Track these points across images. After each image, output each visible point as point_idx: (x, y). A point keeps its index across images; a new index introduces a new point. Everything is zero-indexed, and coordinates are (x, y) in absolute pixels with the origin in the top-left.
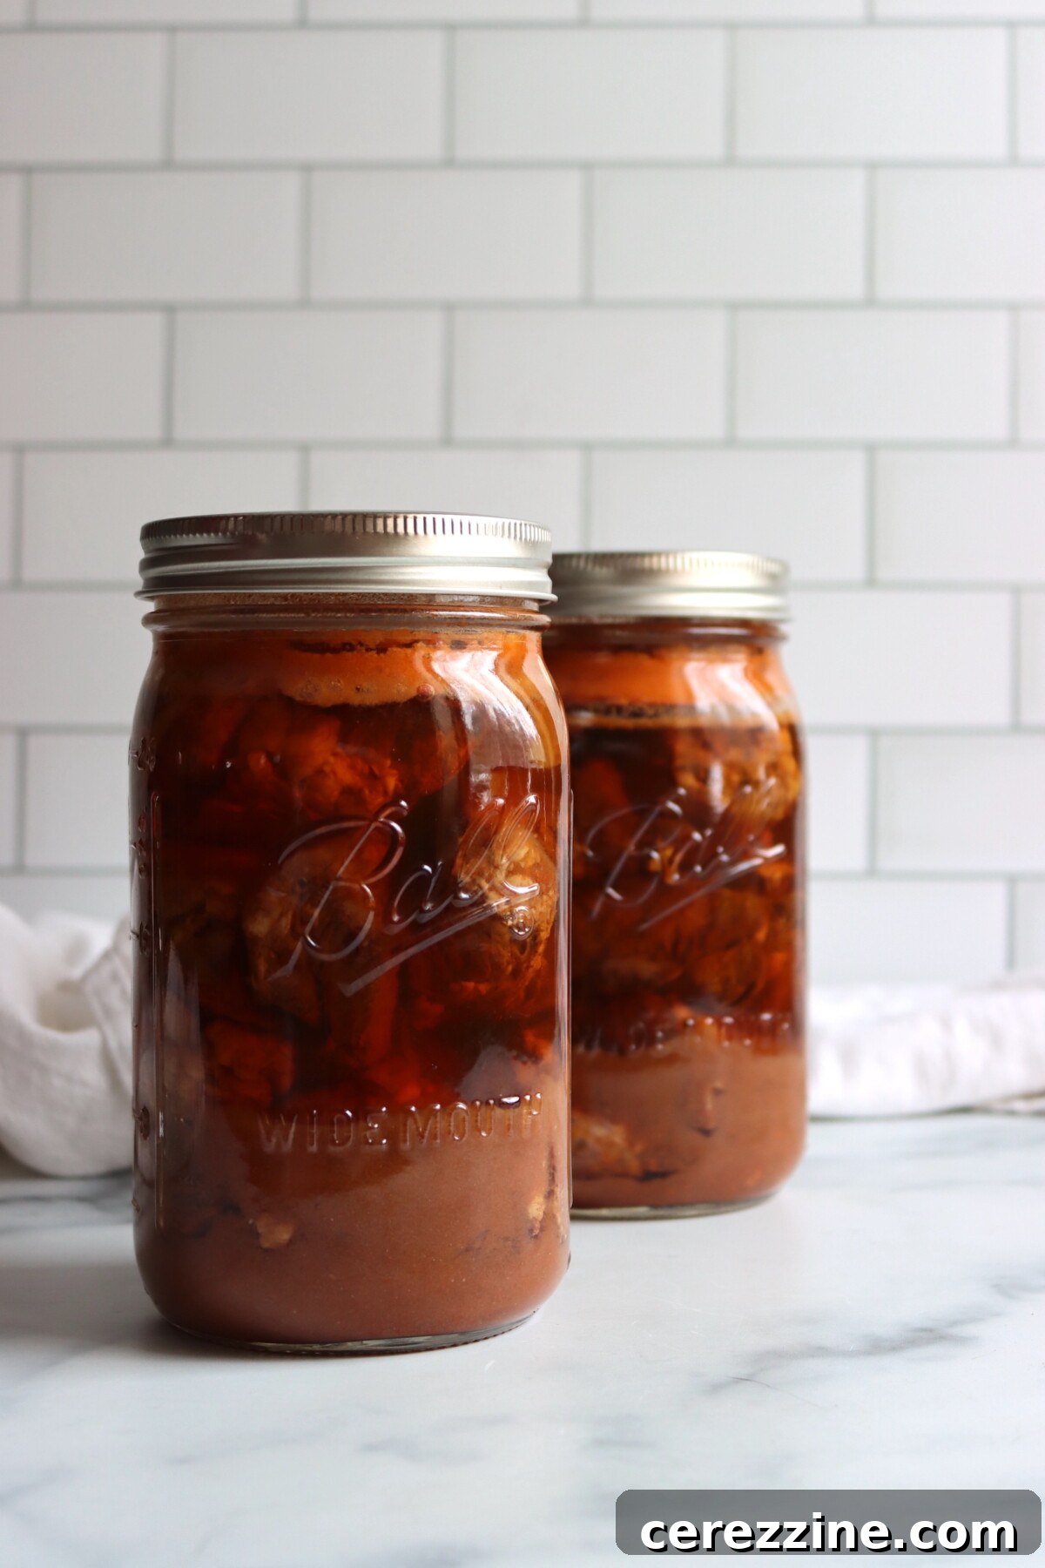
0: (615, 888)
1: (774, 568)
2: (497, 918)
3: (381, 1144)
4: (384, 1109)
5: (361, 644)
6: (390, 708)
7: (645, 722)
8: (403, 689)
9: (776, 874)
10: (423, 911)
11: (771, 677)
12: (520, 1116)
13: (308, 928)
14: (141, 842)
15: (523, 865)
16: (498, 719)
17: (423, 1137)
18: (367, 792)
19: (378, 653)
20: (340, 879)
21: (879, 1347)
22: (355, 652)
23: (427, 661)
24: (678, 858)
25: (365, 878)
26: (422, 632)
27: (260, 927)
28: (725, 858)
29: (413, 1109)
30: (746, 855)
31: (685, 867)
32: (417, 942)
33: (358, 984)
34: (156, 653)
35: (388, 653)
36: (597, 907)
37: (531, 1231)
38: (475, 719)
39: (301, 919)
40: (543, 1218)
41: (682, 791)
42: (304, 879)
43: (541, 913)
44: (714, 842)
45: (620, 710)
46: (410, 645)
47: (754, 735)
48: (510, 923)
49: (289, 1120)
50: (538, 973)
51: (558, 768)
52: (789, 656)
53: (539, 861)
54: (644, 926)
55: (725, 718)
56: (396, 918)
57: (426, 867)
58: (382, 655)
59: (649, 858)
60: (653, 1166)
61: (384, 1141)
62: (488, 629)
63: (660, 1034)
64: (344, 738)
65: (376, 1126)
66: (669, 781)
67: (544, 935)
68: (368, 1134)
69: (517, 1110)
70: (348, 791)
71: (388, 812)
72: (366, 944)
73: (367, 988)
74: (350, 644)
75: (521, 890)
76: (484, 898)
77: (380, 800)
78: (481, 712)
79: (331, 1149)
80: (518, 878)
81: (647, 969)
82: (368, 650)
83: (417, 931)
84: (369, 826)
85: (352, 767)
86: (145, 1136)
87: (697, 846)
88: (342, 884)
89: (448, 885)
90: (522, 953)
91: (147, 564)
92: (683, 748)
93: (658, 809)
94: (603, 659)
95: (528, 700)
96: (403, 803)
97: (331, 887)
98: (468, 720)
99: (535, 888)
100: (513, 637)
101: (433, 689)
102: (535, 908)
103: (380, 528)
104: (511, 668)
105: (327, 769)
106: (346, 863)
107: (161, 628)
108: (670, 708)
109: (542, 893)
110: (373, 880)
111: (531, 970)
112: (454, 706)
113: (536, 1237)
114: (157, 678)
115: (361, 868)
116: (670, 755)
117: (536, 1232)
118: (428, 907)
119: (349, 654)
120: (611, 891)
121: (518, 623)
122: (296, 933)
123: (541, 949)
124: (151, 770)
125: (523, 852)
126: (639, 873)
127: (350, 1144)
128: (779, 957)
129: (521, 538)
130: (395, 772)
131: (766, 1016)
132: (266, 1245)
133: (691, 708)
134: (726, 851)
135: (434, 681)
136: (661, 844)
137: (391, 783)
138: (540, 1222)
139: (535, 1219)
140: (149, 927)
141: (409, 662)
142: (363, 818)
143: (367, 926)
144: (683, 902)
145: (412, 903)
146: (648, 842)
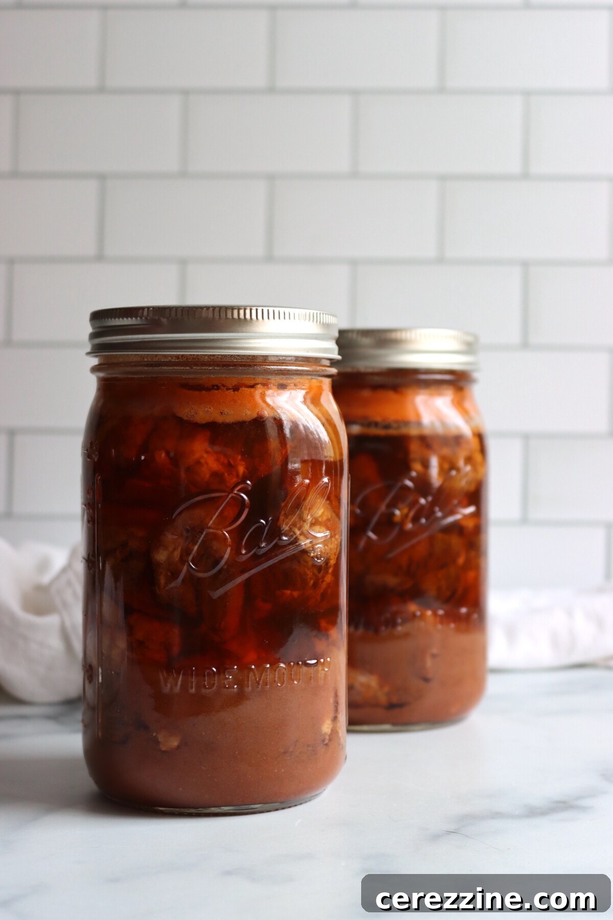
0: (374, 532)
1: (469, 339)
2: (305, 552)
3: (234, 688)
4: (236, 667)
5: (224, 386)
6: (241, 424)
7: (392, 432)
8: (249, 413)
9: (470, 524)
10: (260, 548)
11: (467, 405)
12: (317, 671)
13: (191, 557)
14: (89, 504)
15: (320, 519)
16: (305, 431)
17: (259, 684)
18: (226, 475)
19: (234, 391)
20: (210, 528)
21: (533, 813)
22: (220, 391)
23: (263, 396)
24: (412, 514)
25: (225, 528)
26: (260, 379)
27: (161, 556)
28: (439, 514)
29: (253, 667)
30: (452, 512)
31: (415, 520)
32: (256, 566)
33: (221, 592)
34: (99, 389)
35: (240, 391)
36: (362, 544)
37: (323, 741)
38: (292, 431)
39: (186, 552)
40: (331, 733)
41: (414, 474)
42: (188, 527)
43: (331, 549)
44: (433, 504)
45: (376, 424)
46: (253, 386)
47: (458, 440)
48: (312, 555)
49: (178, 673)
50: (329, 585)
51: (341, 461)
52: (478, 392)
53: (330, 517)
54: (391, 555)
55: (440, 430)
56: (244, 552)
57: (262, 521)
58: (236, 392)
59: (393, 514)
60: (395, 700)
61: (236, 686)
62: (300, 377)
63: (399, 621)
64: (213, 441)
65: (231, 677)
66: (404, 467)
67: (332, 562)
68: (226, 682)
69: (315, 668)
70: (215, 475)
71: (239, 487)
72: (226, 567)
73: (226, 593)
74: (217, 386)
75: (319, 535)
76: (296, 540)
77: (235, 480)
78: (295, 427)
79: (203, 691)
80: (317, 528)
81: (392, 581)
82: (229, 389)
83: (256, 559)
84: (228, 496)
85: (218, 460)
86: (90, 682)
87: (422, 507)
88: (211, 531)
89: (276, 532)
90: (319, 572)
91: (93, 336)
92: (414, 447)
93: (399, 484)
94: (366, 393)
95: (324, 420)
96: (249, 482)
97: (204, 533)
98: (287, 431)
99: (328, 534)
100: (315, 382)
101: (266, 413)
102: (327, 545)
103: (236, 316)
104: (314, 400)
105: (203, 461)
106: (214, 518)
107: (101, 375)
108: (406, 423)
109: (331, 537)
110: (229, 529)
111: (324, 583)
112: (279, 423)
113: (327, 745)
114: (99, 405)
115: (223, 521)
116: (406, 452)
117: (327, 741)
118: (263, 545)
119: (216, 391)
120: (371, 535)
121: (318, 373)
122: (183, 560)
123: (331, 570)
124: (96, 460)
125: (320, 512)
126: (388, 522)
127: (215, 688)
128: (471, 574)
129: (320, 322)
130: (243, 463)
131: (464, 610)
132: (164, 749)
133: (419, 424)
134: (441, 510)
135: (267, 409)
136: (401, 506)
137: (241, 469)
138: (329, 736)
139: (326, 733)
140: (93, 556)
141: (252, 396)
142: (224, 492)
143: (226, 556)
144: (414, 541)
145: (253, 543)
146: (393, 504)
